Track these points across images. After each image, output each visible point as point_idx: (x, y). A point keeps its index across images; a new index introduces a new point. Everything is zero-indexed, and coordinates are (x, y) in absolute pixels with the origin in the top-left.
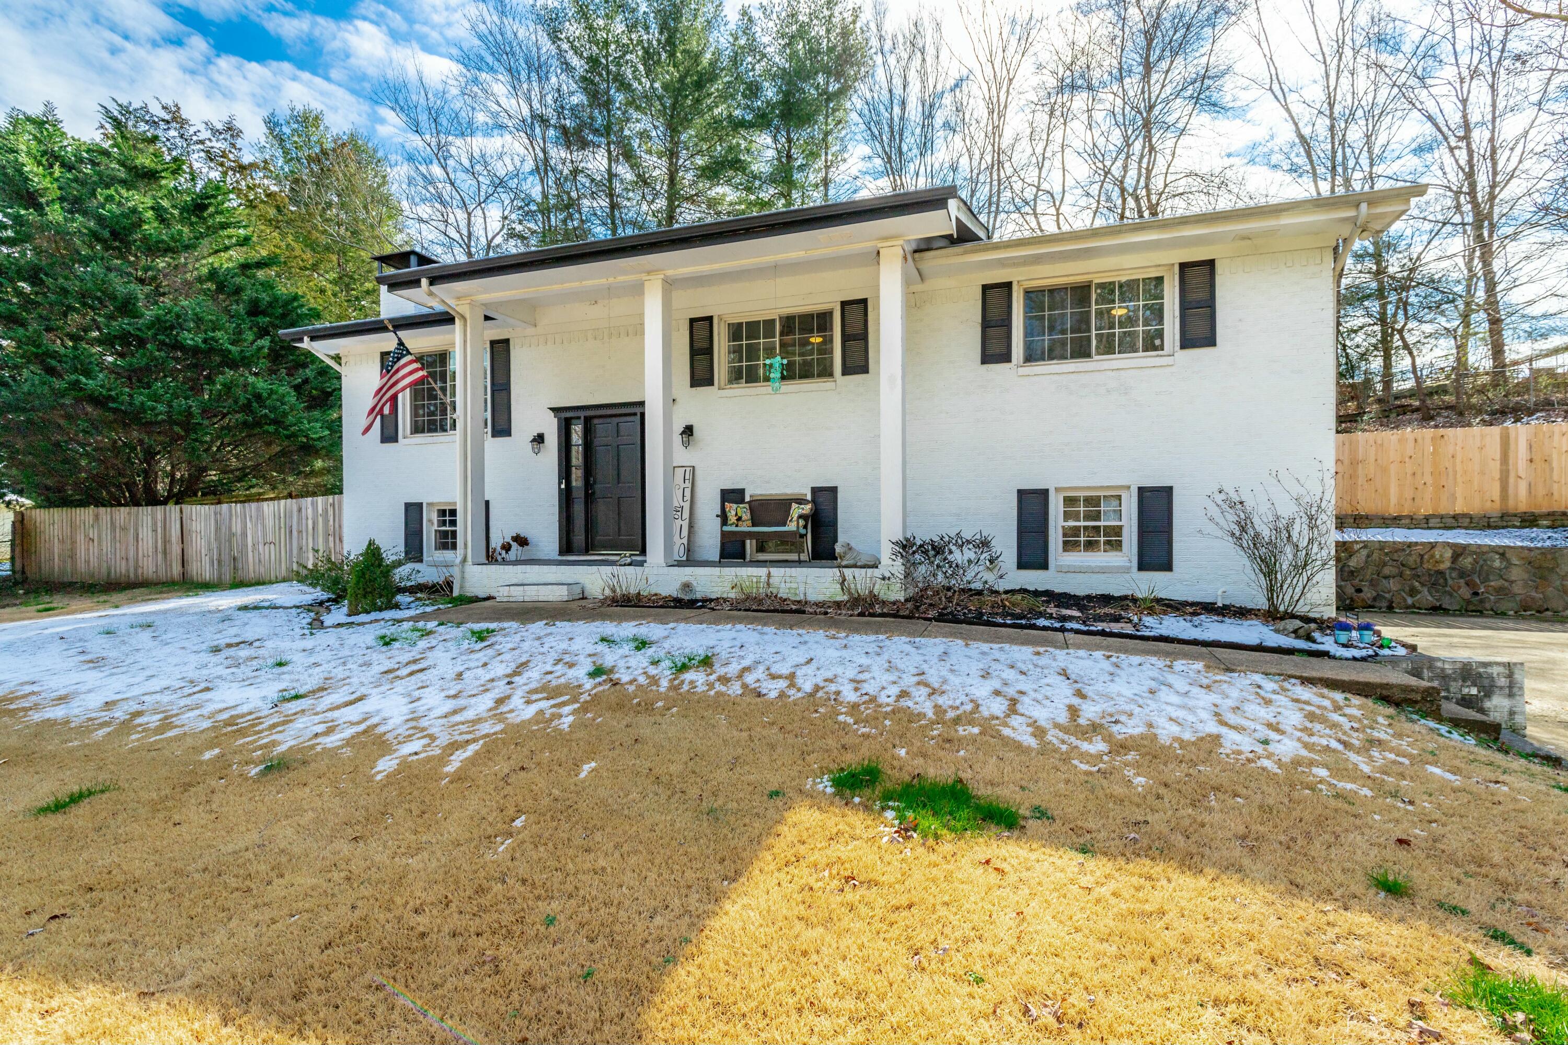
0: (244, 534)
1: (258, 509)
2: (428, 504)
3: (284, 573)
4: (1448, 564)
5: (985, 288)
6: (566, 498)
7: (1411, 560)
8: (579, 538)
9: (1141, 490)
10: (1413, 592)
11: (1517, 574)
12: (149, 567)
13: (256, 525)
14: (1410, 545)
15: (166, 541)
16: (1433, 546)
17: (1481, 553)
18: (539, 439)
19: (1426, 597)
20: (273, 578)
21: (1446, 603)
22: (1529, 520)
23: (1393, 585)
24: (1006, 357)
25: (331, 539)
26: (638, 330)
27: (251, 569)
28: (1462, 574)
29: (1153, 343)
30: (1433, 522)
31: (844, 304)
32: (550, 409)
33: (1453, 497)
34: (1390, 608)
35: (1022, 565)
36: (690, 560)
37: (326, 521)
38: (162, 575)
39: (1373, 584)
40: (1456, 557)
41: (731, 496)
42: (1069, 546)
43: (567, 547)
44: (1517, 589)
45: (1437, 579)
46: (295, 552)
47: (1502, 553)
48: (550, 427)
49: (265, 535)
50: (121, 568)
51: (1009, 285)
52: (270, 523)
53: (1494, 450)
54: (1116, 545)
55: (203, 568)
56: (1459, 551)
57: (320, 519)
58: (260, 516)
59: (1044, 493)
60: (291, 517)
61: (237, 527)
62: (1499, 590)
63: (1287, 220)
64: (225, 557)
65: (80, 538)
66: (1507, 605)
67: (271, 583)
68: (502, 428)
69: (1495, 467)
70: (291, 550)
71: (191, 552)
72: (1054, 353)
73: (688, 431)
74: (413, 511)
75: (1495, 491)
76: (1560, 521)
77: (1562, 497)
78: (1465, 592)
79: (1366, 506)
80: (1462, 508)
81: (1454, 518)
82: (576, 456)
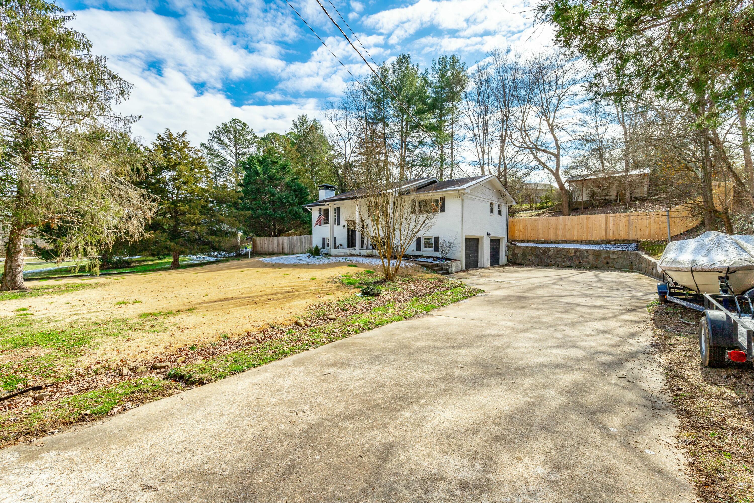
0: (294, 243)
1: (297, 238)
2: (326, 238)
3: (301, 251)
4: (573, 254)
5: (413, 200)
6: (348, 237)
7: (564, 253)
8: (350, 245)
9: (434, 237)
10: (564, 262)
11: (591, 257)
12: (276, 250)
13: (297, 241)
14: (565, 249)
15: (279, 244)
16: (570, 249)
17: (582, 251)
18: (344, 226)
19: (568, 263)
20: (299, 253)
21: (572, 265)
22: (609, 242)
23: (559, 260)
24: (416, 213)
25: (310, 244)
28: (577, 257)
29: (437, 211)
30: (583, 242)
32: (346, 221)
33: (592, 235)
34: (558, 266)
35: (417, 250)
36: (367, 249)
38: (278, 251)
39: (554, 259)
42: (425, 247)
43: (349, 247)
44: (591, 261)
45: (570, 258)
46: (304, 247)
47: (587, 251)
48: (346, 224)
50: (271, 250)
52: (299, 241)
53: (604, 221)
54: (431, 247)
55: (286, 250)
56: (576, 251)
57: (308, 240)
59: (420, 238)
60: (303, 239)
62: (586, 262)
64: (290, 248)
65: (264, 244)
66: (588, 266)
68: (338, 224)
69: (604, 226)
71: (284, 247)
72: (423, 212)
73: (367, 225)
75: (604, 233)
76: (618, 242)
77: (623, 235)
78: (577, 262)
79: (568, 237)
80: (594, 238)
81: (589, 241)
82: (350, 229)
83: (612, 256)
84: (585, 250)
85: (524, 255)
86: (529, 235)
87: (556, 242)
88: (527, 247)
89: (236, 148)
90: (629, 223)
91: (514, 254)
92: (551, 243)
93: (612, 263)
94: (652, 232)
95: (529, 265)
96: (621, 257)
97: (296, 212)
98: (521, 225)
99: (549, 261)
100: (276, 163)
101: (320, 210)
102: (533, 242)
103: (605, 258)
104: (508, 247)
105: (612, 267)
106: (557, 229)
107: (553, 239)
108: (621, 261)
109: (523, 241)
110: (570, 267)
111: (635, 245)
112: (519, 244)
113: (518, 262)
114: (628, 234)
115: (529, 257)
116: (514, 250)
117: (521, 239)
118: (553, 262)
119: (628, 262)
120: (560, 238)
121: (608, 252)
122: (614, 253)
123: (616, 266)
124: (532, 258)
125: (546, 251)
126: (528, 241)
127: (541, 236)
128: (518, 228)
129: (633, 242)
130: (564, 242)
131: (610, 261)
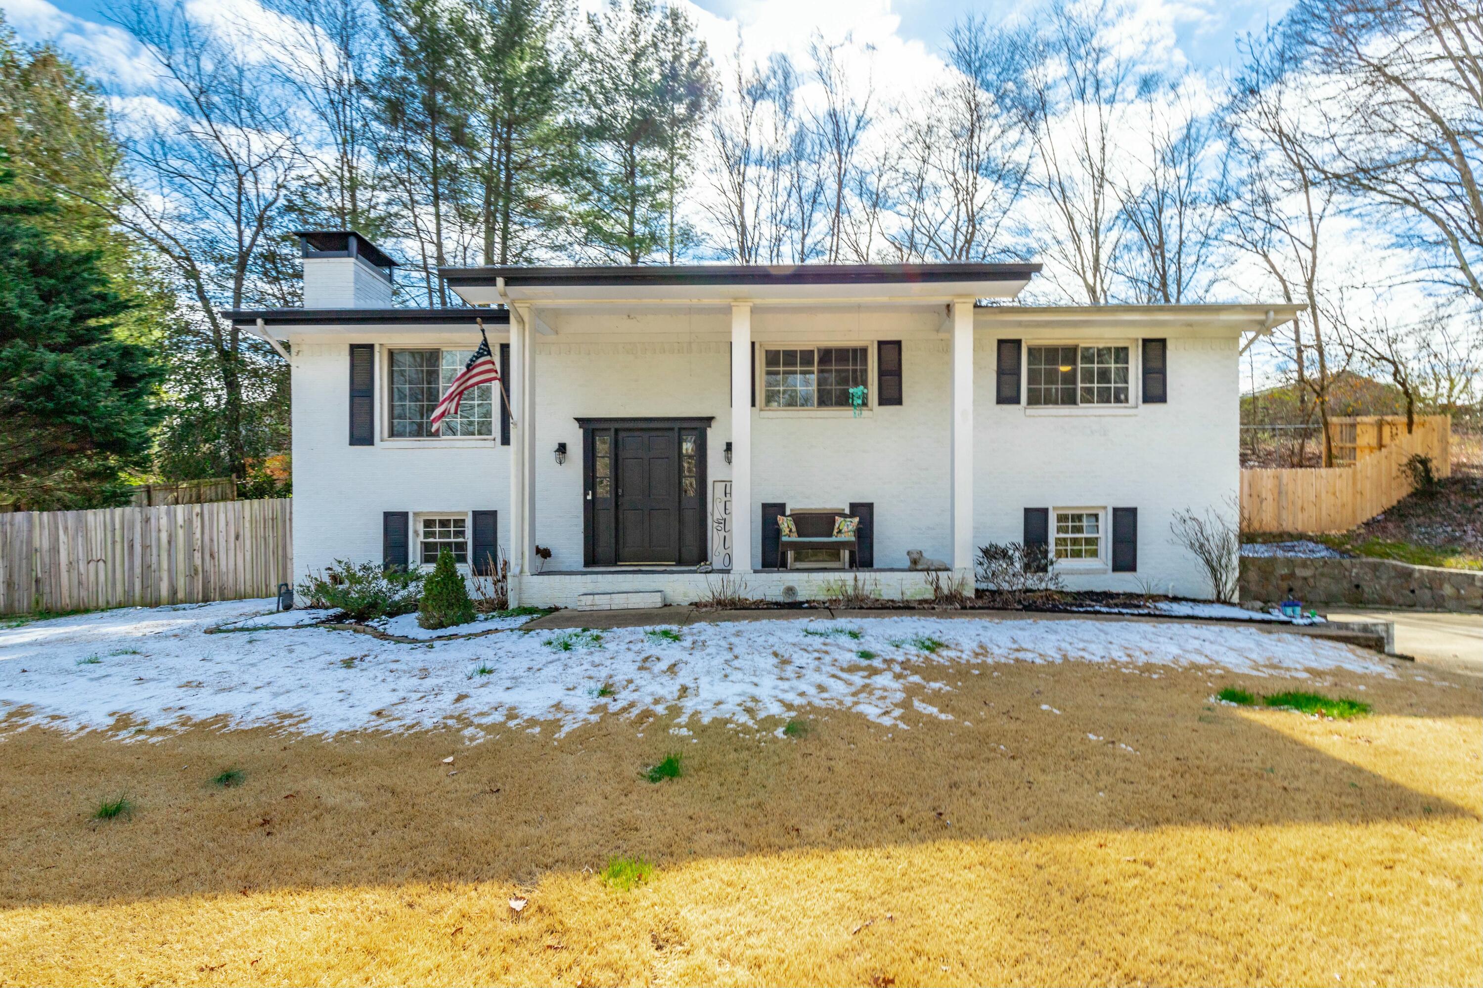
0: (55, 549)
1: (79, 520)
2: (415, 514)
3: (119, 595)
5: (1000, 342)
6: (590, 508)
8: (606, 549)
9: (1116, 510)
13: (75, 538)
18: (562, 448)
20: (102, 602)
24: (1015, 400)
25: (198, 555)
27: (66, 592)
29: (1120, 397)
31: (881, 343)
32: (578, 420)
35: (1028, 569)
37: (190, 534)
41: (773, 510)
42: (1062, 554)
43: (592, 559)
46: (138, 570)
49: (88, 550)
51: (1018, 342)
52: (97, 536)
54: (1094, 554)
57: (181, 532)
58: (82, 526)
59: (1045, 511)
60: (132, 528)
61: (42, 540)
63: (1225, 317)
64: (21, 579)
67: (98, 609)
70: (131, 568)
72: (1050, 400)
74: (395, 521)
82: (603, 468)
90: (1280, 493)
103: (1283, 578)
114: (1279, 517)
131: (1297, 584)
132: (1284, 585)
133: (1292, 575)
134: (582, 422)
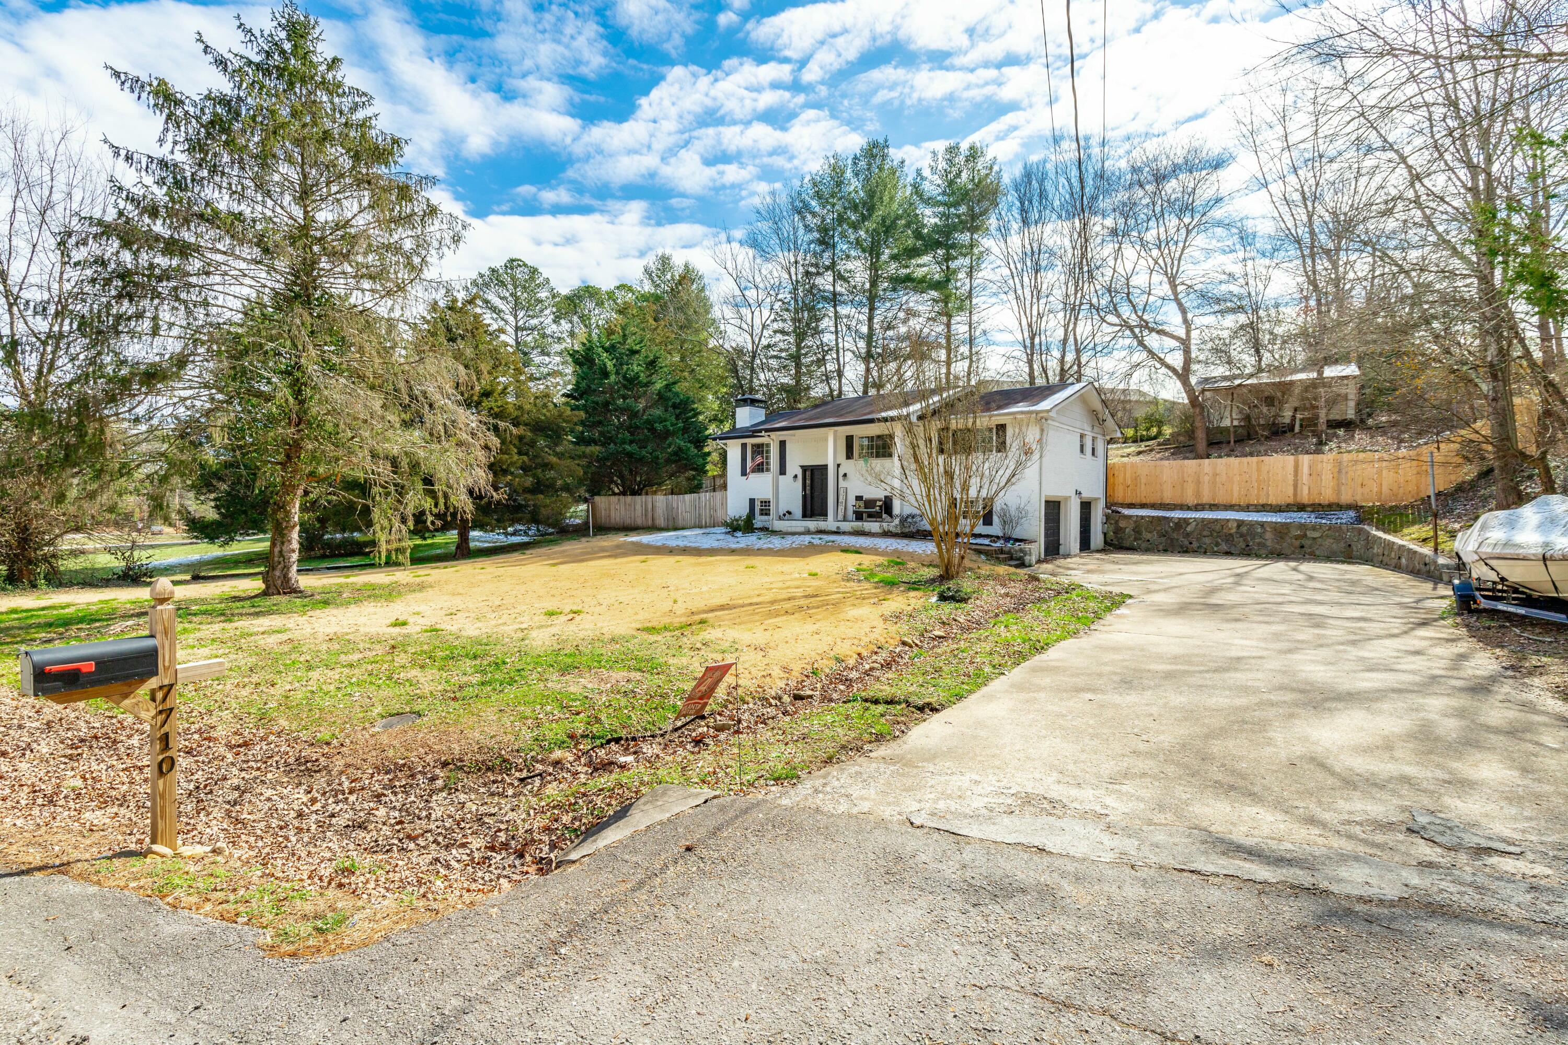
0: (678, 508)
1: (683, 498)
2: (757, 499)
4: (1234, 530)
5: (940, 429)
6: (805, 498)
7: (1218, 527)
8: (809, 512)
9: (984, 499)
10: (1217, 544)
11: (1268, 535)
12: (639, 522)
13: (682, 504)
14: (1217, 520)
15: (646, 510)
16: (1228, 520)
17: (1251, 525)
18: (796, 476)
19: (1224, 547)
21: (1233, 550)
22: (1301, 508)
23: (1207, 540)
24: (945, 452)
25: (712, 511)
26: (826, 440)
27: (680, 523)
28: (1242, 535)
29: (988, 450)
30: (1251, 508)
32: (799, 466)
33: (1268, 495)
34: (1205, 553)
36: (845, 519)
38: (645, 524)
39: (1198, 540)
40: (1239, 526)
41: (859, 498)
42: (964, 517)
43: (805, 515)
44: (1269, 543)
45: (1229, 538)
47: (1262, 524)
48: (799, 473)
49: (685, 508)
50: (628, 522)
51: (948, 428)
52: (688, 504)
53: (1290, 468)
54: (977, 517)
55: (661, 522)
56: (1240, 523)
57: (708, 502)
58: (684, 501)
60: (696, 501)
61: (675, 505)
62: (1259, 544)
64: (670, 517)
65: (612, 507)
66: (1263, 552)
68: (783, 471)
70: (695, 514)
71: (656, 515)
72: (962, 452)
73: (845, 475)
74: (752, 501)
75: (1290, 491)
76: (1318, 508)
77: (1327, 495)
78: (1242, 545)
79: (1221, 499)
80: (1272, 500)
81: (1263, 506)
82: (808, 482)
83: (1310, 534)
84: (1257, 523)
85: (1137, 531)
86: (1143, 495)
87: (1198, 507)
88: (1142, 517)
89: (516, 317)
90: (1340, 472)
91: (1118, 530)
92: (1189, 508)
93: (1310, 547)
94: (1385, 489)
95: (1147, 551)
96: (1327, 536)
97: (680, 449)
98: (1128, 475)
99: (1186, 543)
100: (637, 352)
101: (744, 446)
102: (1153, 506)
103: (1297, 538)
104: (1107, 517)
105: (1310, 554)
106: (1198, 482)
107: (1191, 500)
108: (1328, 542)
109: (1131, 506)
110: (1228, 554)
111: (1352, 514)
112: (1126, 512)
113: (1127, 544)
114: (1338, 492)
115: (1148, 536)
116: (1117, 522)
117: (1128, 501)
118: (1195, 545)
119: (1342, 545)
120: (1206, 499)
121: (1302, 526)
122: (1314, 528)
123: (1317, 553)
124: (1153, 537)
125: (1181, 524)
126: (1143, 506)
127: (1168, 496)
128: (1121, 479)
129: (1349, 507)
130: (1213, 507)
131: (1307, 543)
132: (1297, 543)
133: (1305, 536)
134: (802, 467)
